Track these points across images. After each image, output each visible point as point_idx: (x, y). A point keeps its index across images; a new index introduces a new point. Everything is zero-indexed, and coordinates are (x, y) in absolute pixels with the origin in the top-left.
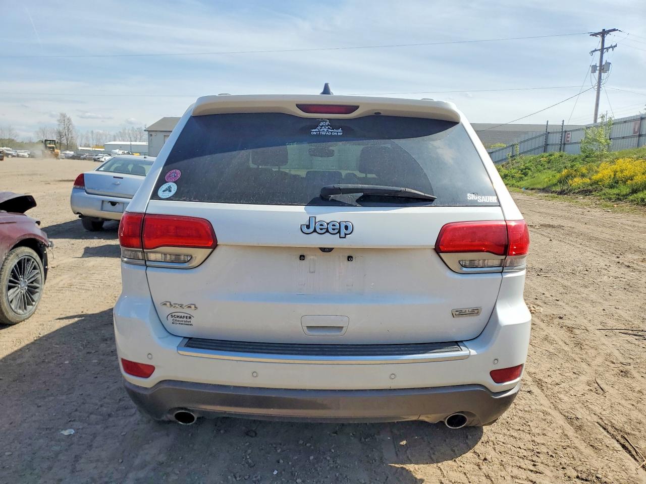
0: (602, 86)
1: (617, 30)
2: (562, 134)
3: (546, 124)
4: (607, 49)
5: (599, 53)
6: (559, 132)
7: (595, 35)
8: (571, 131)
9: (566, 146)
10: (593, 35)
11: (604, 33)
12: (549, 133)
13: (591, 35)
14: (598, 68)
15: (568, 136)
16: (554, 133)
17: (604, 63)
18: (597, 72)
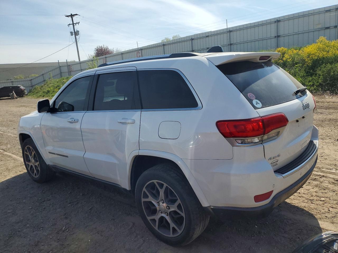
0: (78, 42)
1: (78, 15)
2: (68, 67)
3: (58, 62)
4: (76, 24)
5: (72, 26)
6: (66, 66)
7: (68, 16)
8: (72, 65)
9: (71, 73)
10: (67, 16)
11: (72, 16)
12: (60, 67)
13: (66, 16)
14: (74, 33)
15: (71, 67)
16: (63, 66)
17: (76, 31)
18: (74, 35)
